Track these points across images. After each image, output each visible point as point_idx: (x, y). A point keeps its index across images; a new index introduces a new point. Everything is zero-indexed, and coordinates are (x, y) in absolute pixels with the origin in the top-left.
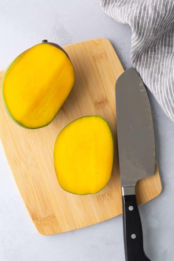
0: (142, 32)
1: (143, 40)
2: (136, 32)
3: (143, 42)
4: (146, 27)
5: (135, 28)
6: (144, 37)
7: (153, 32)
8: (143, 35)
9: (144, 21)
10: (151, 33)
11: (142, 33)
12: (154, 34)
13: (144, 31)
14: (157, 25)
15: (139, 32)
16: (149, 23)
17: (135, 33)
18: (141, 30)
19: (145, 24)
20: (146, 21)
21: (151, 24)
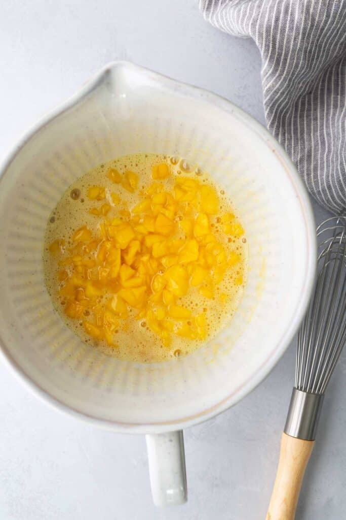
0: (282, 57)
1: (284, 75)
2: (269, 57)
3: (285, 79)
4: (289, 47)
5: (267, 50)
6: (287, 67)
7: (305, 59)
8: (285, 63)
9: (286, 37)
10: (301, 61)
11: (282, 61)
12: (307, 61)
13: (286, 55)
14: (310, 43)
15: (275, 58)
16: (295, 39)
17: (268, 59)
18: (280, 55)
19: (288, 42)
20: (288, 35)
21: (299, 42)
